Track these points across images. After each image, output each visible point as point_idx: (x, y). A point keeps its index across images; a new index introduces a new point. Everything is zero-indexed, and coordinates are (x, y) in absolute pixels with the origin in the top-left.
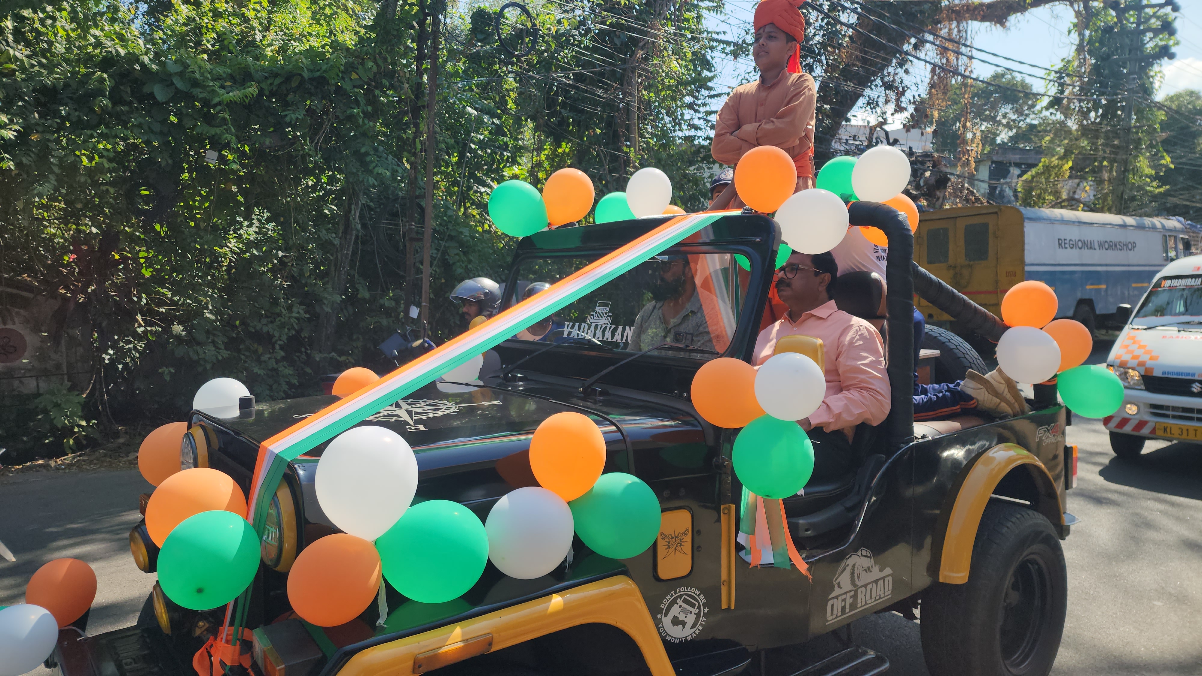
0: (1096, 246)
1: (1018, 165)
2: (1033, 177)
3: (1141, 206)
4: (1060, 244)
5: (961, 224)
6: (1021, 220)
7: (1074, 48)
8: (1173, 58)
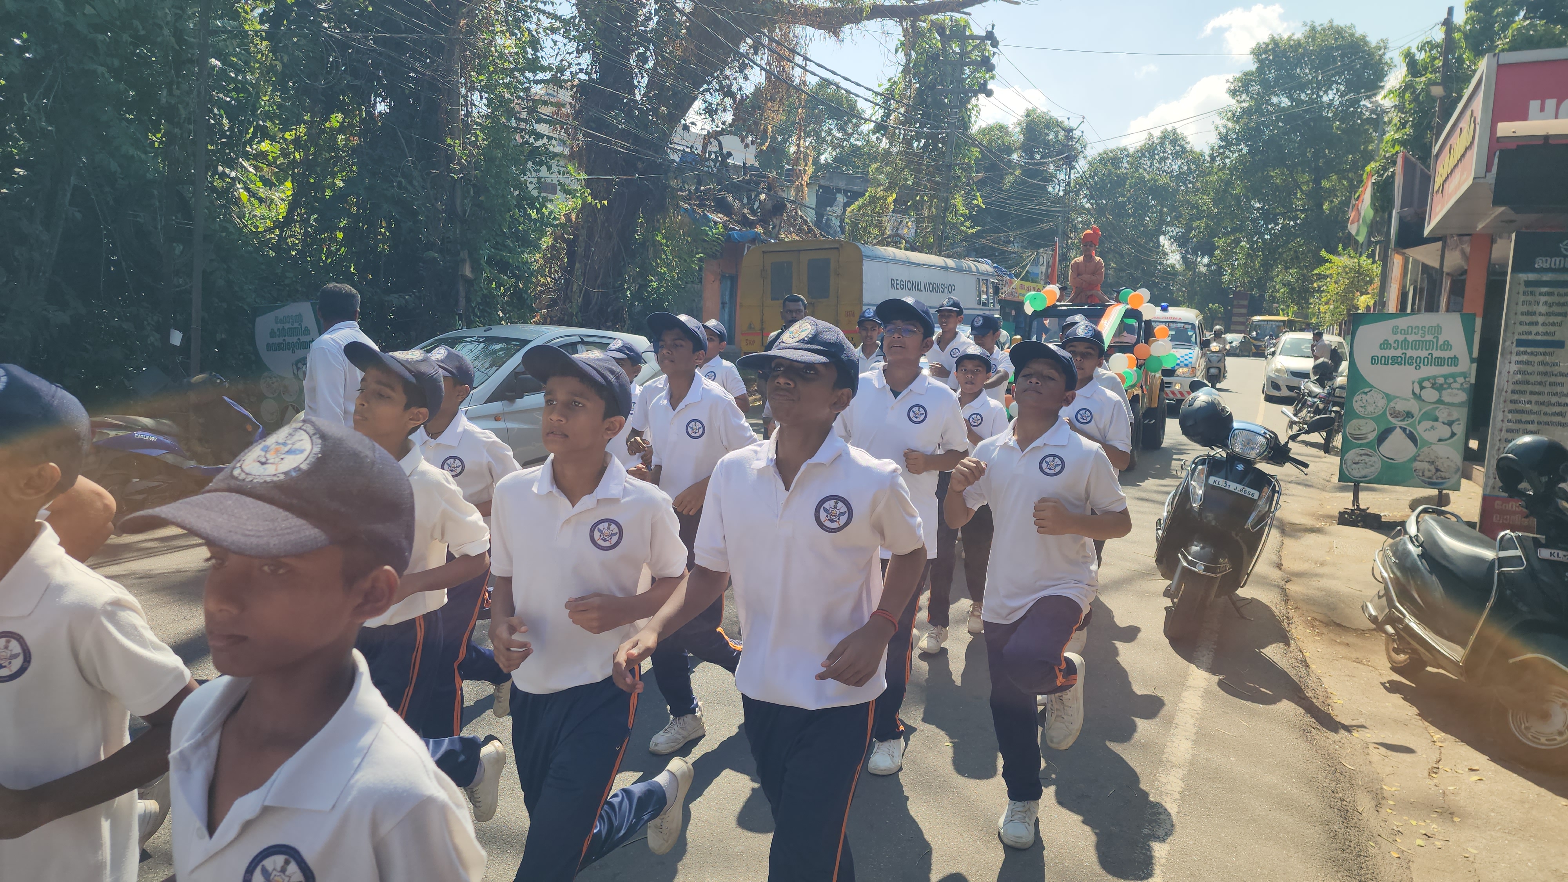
0: (923, 289)
1: (845, 192)
2: (860, 208)
3: (953, 246)
4: (892, 285)
5: (805, 258)
6: (860, 257)
7: (901, 68)
8: (989, 94)
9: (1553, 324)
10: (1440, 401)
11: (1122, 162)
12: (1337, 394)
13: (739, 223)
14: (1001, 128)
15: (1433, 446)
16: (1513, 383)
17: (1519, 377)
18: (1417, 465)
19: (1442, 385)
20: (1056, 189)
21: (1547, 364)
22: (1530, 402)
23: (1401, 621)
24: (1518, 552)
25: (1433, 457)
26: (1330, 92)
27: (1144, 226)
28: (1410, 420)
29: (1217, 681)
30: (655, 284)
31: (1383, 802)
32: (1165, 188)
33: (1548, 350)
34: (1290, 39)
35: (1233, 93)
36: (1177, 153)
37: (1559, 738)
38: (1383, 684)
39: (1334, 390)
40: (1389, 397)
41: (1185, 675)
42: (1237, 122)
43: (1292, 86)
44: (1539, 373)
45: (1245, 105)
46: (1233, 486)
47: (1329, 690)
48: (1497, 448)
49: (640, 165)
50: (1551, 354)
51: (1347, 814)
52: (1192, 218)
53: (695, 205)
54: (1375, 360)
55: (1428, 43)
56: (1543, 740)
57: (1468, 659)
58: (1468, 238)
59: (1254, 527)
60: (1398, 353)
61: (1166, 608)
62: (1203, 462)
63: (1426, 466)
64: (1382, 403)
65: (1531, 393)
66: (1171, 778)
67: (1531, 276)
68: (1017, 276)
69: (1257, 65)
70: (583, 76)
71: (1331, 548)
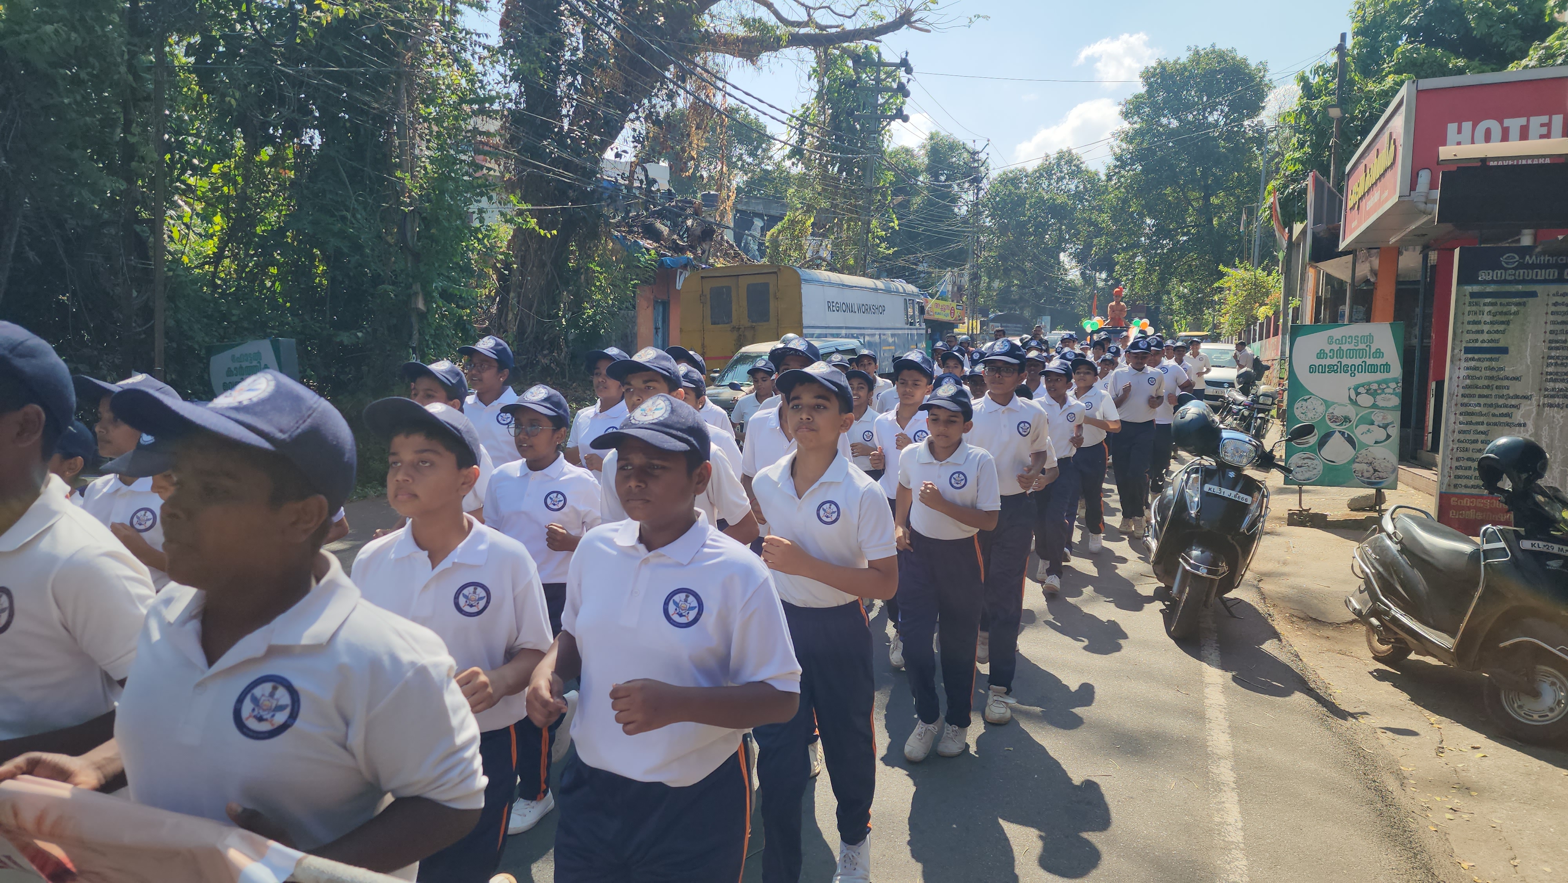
0: (856, 310)
1: (763, 216)
2: (780, 232)
4: (829, 307)
5: (744, 282)
6: (798, 282)
7: (814, 95)
8: (905, 119)
9: (1497, 332)
10: (1374, 406)
11: (1021, 183)
12: (1261, 401)
13: (669, 249)
14: (907, 151)
15: (1370, 449)
16: (1463, 387)
17: (1468, 382)
18: (1356, 466)
19: (1376, 390)
20: (962, 210)
21: (1493, 369)
22: (1479, 405)
23: (1387, 613)
24: (1502, 545)
25: (1371, 459)
26: (1215, 113)
27: (1044, 243)
28: (1348, 425)
29: (1231, 677)
30: (590, 312)
31: (1405, 781)
32: (1063, 206)
33: (1493, 356)
34: (1176, 62)
35: (1126, 115)
36: (1073, 172)
37: (1551, 715)
38: (1371, 673)
39: (1258, 397)
40: (1327, 404)
41: (1201, 674)
42: (1131, 143)
43: (1177, 107)
44: (1487, 378)
45: (1137, 126)
46: (1227, 493)
47: (1326, 681)
48: (1450, 448)
49: (571, 193)
50: (1497, 360)
51: (1382, 794)
52: (1091, 236)
53: (624, 232)
54: (1312, 369)
55: (1320, 67)
56: (1536, 717)
57: (1460, 646)
58: (1375, 251)
59: (1249, 530)
60: (1334, 361)
61: (1161, 611)
62: (1196, 471)
63: (1364, 467)
64: (1321, 409)
65: (1480, 396)
66: (1222, 769)
67: (1476, 288)
68: (932, 296)
69: (1145, 89)
70: (511, 105)
71: (1289, 548)
